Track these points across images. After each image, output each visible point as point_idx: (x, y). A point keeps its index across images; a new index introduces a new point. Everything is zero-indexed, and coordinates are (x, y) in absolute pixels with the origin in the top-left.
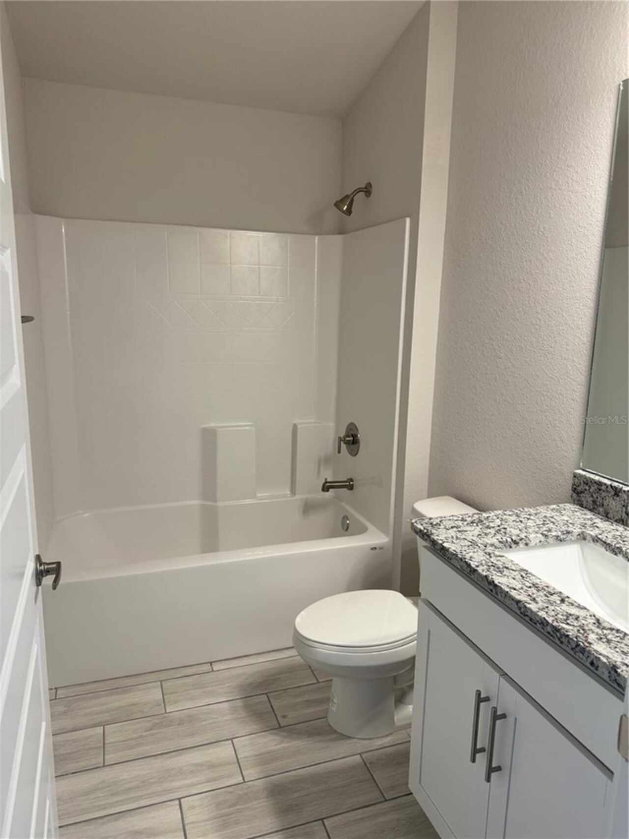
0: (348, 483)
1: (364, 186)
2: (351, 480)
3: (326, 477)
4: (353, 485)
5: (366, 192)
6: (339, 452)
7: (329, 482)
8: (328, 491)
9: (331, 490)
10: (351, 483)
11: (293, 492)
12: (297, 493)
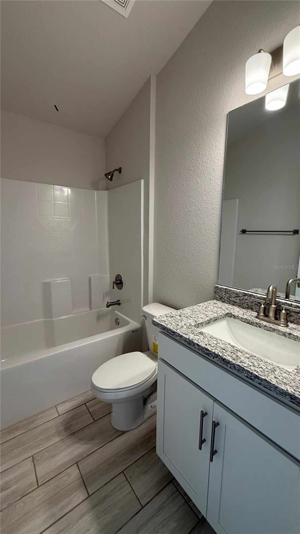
0: (118, 302)
1: (118, 168)
2: (119, 301)
3: (108, 301)
4: (120, 303)
5: (119, 171)
6: (113, 288)
7: (109, 303)
8: (109, 307)
9: (110, 306)
10: (119, 302)
11: (91, 308)
12: (92, 309)
